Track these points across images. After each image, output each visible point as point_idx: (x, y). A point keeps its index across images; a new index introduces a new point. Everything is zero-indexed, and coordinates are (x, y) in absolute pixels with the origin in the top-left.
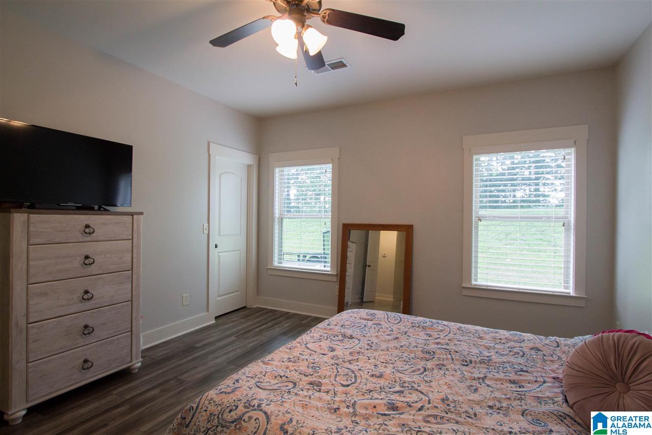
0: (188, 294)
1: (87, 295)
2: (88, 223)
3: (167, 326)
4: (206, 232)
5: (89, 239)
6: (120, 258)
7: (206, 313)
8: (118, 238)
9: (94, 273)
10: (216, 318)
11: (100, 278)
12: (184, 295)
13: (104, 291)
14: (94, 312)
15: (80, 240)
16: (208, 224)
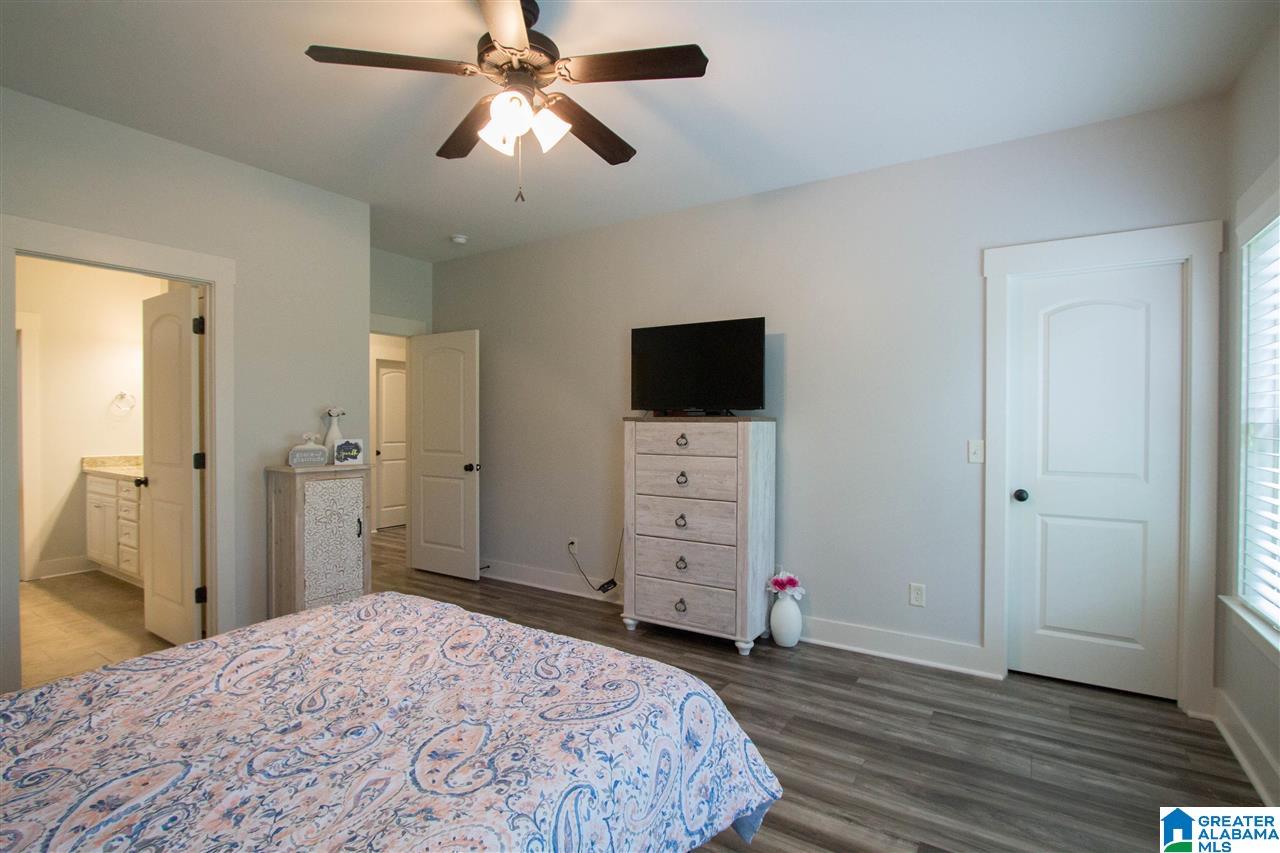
0: (924, 586)
1: (681, 522)
2: (684, 431)
3: (863, 626)
4: (977, 459)
5: (684, 452)
6: (721, 483)
7: (979, 647)
8: (718, 454)
9: (690, 496)
10: (1011, 672)
11: (697, 504)
12: (913, 584)
13: (703, 522)
14: (689, 545)
15: (677, 453)
16: (982, 442)
